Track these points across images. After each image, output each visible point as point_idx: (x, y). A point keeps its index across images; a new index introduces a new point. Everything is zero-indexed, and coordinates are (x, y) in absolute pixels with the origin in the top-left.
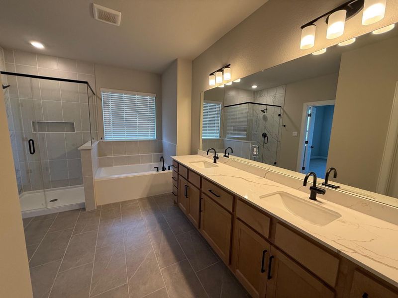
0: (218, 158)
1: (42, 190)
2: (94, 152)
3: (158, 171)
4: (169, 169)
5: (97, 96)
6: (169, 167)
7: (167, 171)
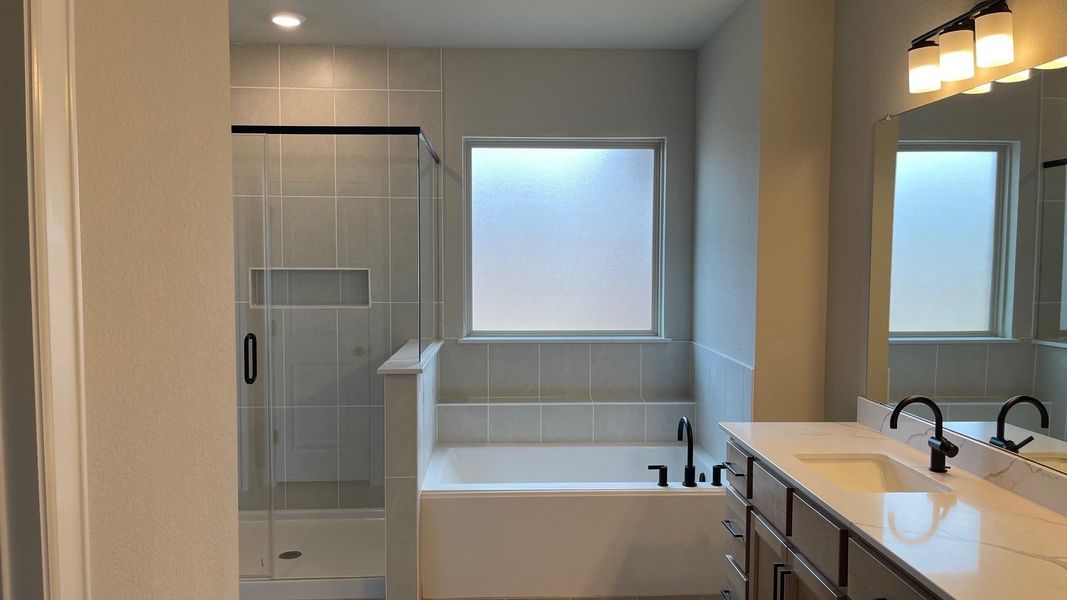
0: (952, 450)
1: (265, 512)
2: (426, 385)
3: (663, 482)
4: (717, 482)
5: (447, 170)
6: (717, 471)
7: (706, 486)
